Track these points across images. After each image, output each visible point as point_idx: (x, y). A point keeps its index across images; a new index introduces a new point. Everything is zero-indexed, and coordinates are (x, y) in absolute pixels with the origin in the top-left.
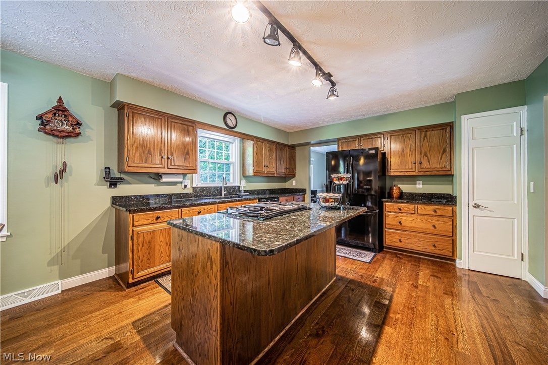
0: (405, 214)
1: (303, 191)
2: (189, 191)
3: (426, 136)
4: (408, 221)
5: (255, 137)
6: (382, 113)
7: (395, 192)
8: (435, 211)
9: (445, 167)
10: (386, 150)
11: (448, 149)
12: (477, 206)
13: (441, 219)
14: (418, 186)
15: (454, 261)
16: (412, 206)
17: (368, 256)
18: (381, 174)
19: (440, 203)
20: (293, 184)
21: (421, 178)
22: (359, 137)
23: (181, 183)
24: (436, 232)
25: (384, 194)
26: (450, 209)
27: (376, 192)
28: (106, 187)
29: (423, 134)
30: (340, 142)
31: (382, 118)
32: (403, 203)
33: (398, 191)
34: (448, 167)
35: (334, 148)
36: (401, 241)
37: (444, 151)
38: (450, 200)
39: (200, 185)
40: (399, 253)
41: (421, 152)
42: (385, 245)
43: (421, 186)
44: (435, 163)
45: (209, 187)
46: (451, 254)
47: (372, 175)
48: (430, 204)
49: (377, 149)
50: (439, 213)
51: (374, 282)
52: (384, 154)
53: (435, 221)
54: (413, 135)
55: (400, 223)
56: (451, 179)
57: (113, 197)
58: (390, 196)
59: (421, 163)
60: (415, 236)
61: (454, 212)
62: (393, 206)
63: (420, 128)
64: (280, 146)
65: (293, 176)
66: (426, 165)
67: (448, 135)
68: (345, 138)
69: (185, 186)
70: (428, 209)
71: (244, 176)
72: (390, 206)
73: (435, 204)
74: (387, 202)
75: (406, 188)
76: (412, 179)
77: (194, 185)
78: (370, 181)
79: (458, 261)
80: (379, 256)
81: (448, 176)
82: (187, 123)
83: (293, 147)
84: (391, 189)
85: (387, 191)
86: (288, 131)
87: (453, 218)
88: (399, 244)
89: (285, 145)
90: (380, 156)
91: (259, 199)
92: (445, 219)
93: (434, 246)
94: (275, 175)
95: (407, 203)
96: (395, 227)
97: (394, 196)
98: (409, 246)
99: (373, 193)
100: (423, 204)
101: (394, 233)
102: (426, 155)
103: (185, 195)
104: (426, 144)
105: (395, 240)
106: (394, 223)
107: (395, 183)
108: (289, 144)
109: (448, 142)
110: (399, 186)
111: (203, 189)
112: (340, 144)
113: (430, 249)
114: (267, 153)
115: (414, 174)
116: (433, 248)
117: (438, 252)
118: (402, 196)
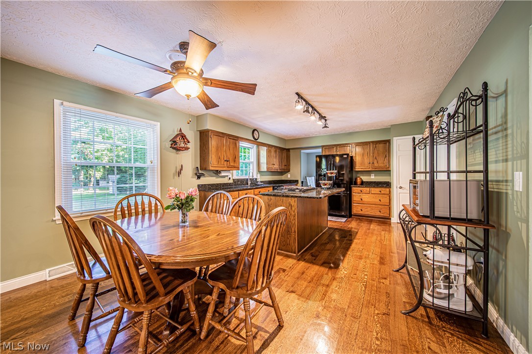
0: (364, 194)
1: (297, 181)
2: (231, 181)
3: (376, 147)
4: (366, 198)
5: (268, 145)
6: (351, 131)
7: (359, 181)
8: (380, 191)
9: (386, 166)
10: (353, 155)
11: (387, 155)
12: (401, 188)
13: (383, 195)
14: (372, 177)
15: (390, 219)
16: (368, 189)
17: (344, 220)
18: (350, 169)
19: (382, 187)
20: (288, 176)
21: (373, 172)
22: (336, 146)
23: (227, 176)
24: (381, 203)
25: (352, 182)
26: (388, 190)
27: (347, 181)
28: (195, 179)
29: (375, 145)
30: (323, 148)
31: (350, 134)
32: (363, 187)
33: (360, 180)
34: (388, 166)
35: (319, 151)
36: (362, 210)
37: (386, 156)
38: (388, 185)
39: (236, 178)
40: (361, 218)
41: (373, 156)
42: (352, 214)
43: (373, 177)
44: (381, 163)
45: (242, 179)
46: (388, 215)
47: (345, 170)
48: (377, 187)
49: (348, 155)
50: (382, 192)
51: (349, 228)
52: (352, 157)
53: (380, 197)
54: (369, 146)
55: (361, 199)
56: (389, 173)
57: (198, 185)
58: (356, 183)
59: (373, 163)
60: (370, 207)
61: (390, 191)
62: (357, 189)
63: (373, 142)
64: (282, 149)
65: (289, 171)
66: (376, 165)
67: (388, 146)
68: (327, 146)
69: (230, 178)
70: (376, 190)
71: (259, 171)
72: (355, 189)
73: (380, 187)
74: (354, 187)
75: (365, 178)
76: (368, 173)
77: (234, 178)
78: (343, 174)
79: (392, 219)
80: (350, 219)
81: (387, 171)
82: (235, 138)
83: (288, 150)
84: (356, 179)
85: (354, 180)
86: (286, 139)
87: (389, 195)
88: (361, 212)
89: (284, 149)
90: (349, 158)
91: (273, 187)
92: (385, 196)
93: (380, 211)
94: (279, 170)
95: (365, 187)
96: (358, 202)
97: (358, 184)
98: (367, 213)
99: (345, 182)
100: (374, 187)
101: (358, 206)
102: (376, 158)
103: (230, 184)
104: (376, 152)
105: (358, 210)
106: (358, 200)
107: (358, 175)
108: (287, 148)
109: (388, 151)
110: (361, 177)
111: (238, 180)
112: (324, 149)
113: (378, 214)
114: (274, 155)
115: (369, 169)
116: (379, 213)
117: (382, 215)
118: (363, 183)
